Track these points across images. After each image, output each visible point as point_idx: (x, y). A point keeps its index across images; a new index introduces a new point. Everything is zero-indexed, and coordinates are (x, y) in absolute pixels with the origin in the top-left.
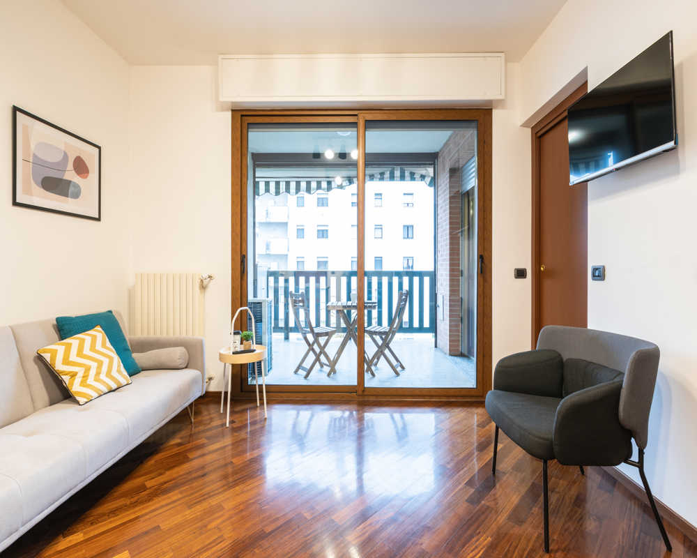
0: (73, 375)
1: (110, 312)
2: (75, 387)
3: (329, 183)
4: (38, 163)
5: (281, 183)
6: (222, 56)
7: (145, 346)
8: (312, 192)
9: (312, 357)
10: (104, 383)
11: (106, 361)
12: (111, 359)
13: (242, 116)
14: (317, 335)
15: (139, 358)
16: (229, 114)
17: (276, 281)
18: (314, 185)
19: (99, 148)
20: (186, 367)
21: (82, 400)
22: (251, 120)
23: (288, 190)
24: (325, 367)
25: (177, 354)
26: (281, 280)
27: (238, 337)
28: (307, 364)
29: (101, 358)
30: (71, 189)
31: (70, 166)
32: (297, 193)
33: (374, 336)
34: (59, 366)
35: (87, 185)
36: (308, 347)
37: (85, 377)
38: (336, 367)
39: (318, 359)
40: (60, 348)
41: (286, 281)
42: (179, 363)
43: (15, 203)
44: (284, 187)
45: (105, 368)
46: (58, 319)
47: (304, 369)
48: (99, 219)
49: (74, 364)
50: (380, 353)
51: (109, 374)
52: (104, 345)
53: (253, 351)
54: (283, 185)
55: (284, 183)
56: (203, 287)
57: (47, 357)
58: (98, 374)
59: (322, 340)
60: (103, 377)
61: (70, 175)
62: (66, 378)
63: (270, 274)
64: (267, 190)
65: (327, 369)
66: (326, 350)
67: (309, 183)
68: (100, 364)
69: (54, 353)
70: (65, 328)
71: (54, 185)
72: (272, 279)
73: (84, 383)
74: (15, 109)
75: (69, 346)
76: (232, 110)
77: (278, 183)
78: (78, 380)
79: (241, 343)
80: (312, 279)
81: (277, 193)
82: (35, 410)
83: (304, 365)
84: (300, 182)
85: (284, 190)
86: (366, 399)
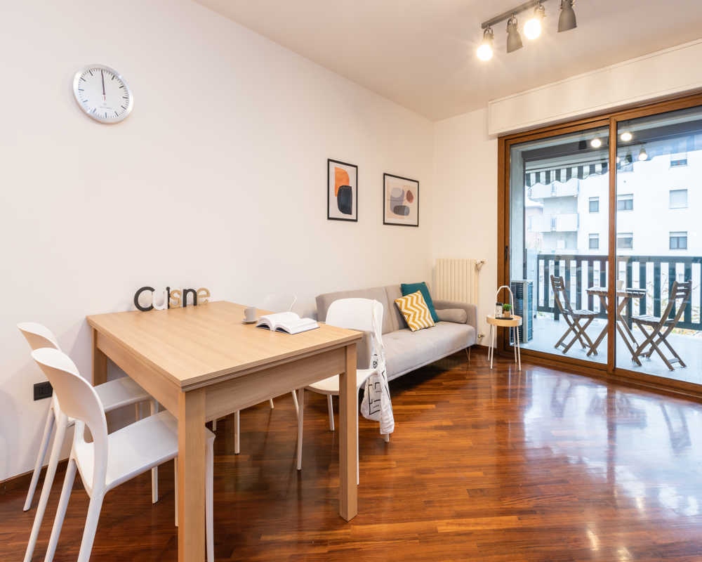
0: (409, 315)
1: (424, 283)
2: (410, 322)
4: (393, 199)
5: (551, 172)
6: (490, 102)
7: (443, 306)
8: (584, 177)
9: (572, 335)
10: (422, 323)
11: (423, 311)
12: (425, 310)
13: (506, 140)
14: (577, 318)
15: (438, 312)
16: (497, 140)
17: (546, 264)
18: (586, 169)
19: (418, 182)
20: (465, 323)
21: (413, 329)
22: (512, 142)
23: (558, 178)
24: (586, 346)
25: (459, 313)
26: (552, 263)
27: (500, 308)
28: (567, 342)
29: (421, 308)
30: (406, 211)
31: (405, 197)
32: (567, 180)
33: (643, 325)
34: (403, 310)
35: (412, 206)
36: (569, 327)
37: (414, 317)
38: (596, 349)
39: (578, 336)
40: (403, 300)
41: (557, 264)
42: (460, 319)
43: (384, 224)
44: (555, 175)
45: (422, 314)
46: (402, 285)
47: (563, 345)
48: (418, 226)
49: (409, 310)
51: (424, 318)
52: (422, 302)
53: (512, 319)
54: (553, 174)
55: (555, 172)
56: (478, 269)
57: (398, 304)
58: (420, 317)
59: (583, 322)
60: (422, 319)
61: (406, 203)
62: (406, 316)
63: (540, 257)
64: (538, 180)
65: (588, 349)
66: (585, 331)
67: (580, 169)
68: (421, 311)
69: (401, 302)
70: (406, 290)
71: (399, 210)
72: (542, 262)
73: (413, 321)
74: (385, 175)
75: (407, 300)
76: (498, 138)
77: (548, 173)
78: (411, 318)
79: (503, 313)
80: (585, 264)
81: (548, 181)
82: (394, 330)
83: (563, 342)
84: (571, 168)
85: (555, 179)
86: (617, 379)
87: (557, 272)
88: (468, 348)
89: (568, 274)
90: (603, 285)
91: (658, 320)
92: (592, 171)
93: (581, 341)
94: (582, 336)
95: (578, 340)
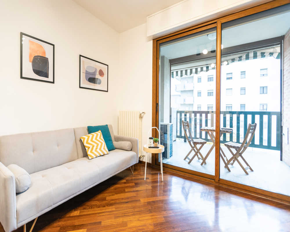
0: (89, 148)
1: (107, 125)
2: (89, 153)
3: (207, 67)
4: (87, 73)
6: (148, 17)
7: (118, 139)
8: (198, 73)
9: (193, 153)
10: (98, 152)
11: (100, 144)
12: (102, 144)
13: (157, 41)
14: (195, 143)
16: (152, 42)
17: (181, 115)
18: (199, 69)
19: (108, 66)
20: (131, 150)
21: (90, 158)
22: (161, 42)
23: (186, 74)
24: (200, 159)
25: (127, 144)
26: (183, 115)
27: (152, 141)
28: (190, 157)
29: (98, 143)
30: (98, 81)
31: (98, 73)
32: (190, 74)
33: (230, 148)
34: (85, 144)
35: (103, 79)
36: (191, 148)
37: (92, 149)
38: (206, 161)
39: (196, 154)
40: (86, 137)
41: (185, 115)
42: (127, 148)
43: (80, 87)
45: (99, 147)
46: (88, 127)
47: (189, 159)
48: (107, 91)
49: (90, 144)
50: (235, 158)
51: (100, 149)
52: (100, 138)
53: (158, 148)
54: (184, 72)
56: (141, 117)
57: (82, 140)
58: (96, 149)
59: (198, 146)
60: (98, 150)
61: (98, 76)
62: (87, 148)
63: (178, 112)
64: (177, 75)
65: (201, 161)
66: (200, 151)
67: (196, 69)
68: (98, 145)
69: (84, 139)
70: (91, 130)
71: (92, 80)
72: (179, 114)
73: (91, 152)
74: (80, 56)
76: (153, 40)
77: (182, 71)
78: (90, 150)
79: (154, 143)
80: (198, 115)
81: (182, 76)
82: (78, 158)
83: (188, 157)
84: (192, 69)
85: (185, 74)
86: (221, 185)
87: (185, 119)
88: (132, 166)
89: (190, 119)
90: (212, 126)
91: (239, 145)
92: (202, 70)
93: (198, 156)
94: (198, 154)
95: (196, 156)
